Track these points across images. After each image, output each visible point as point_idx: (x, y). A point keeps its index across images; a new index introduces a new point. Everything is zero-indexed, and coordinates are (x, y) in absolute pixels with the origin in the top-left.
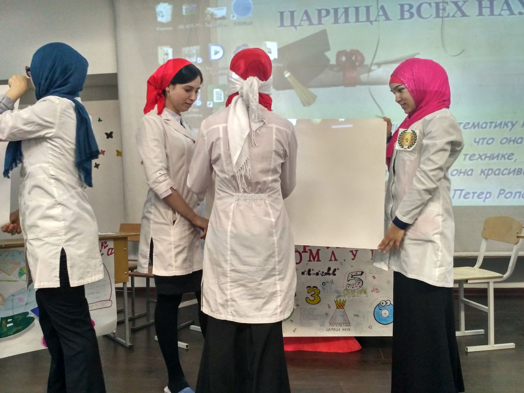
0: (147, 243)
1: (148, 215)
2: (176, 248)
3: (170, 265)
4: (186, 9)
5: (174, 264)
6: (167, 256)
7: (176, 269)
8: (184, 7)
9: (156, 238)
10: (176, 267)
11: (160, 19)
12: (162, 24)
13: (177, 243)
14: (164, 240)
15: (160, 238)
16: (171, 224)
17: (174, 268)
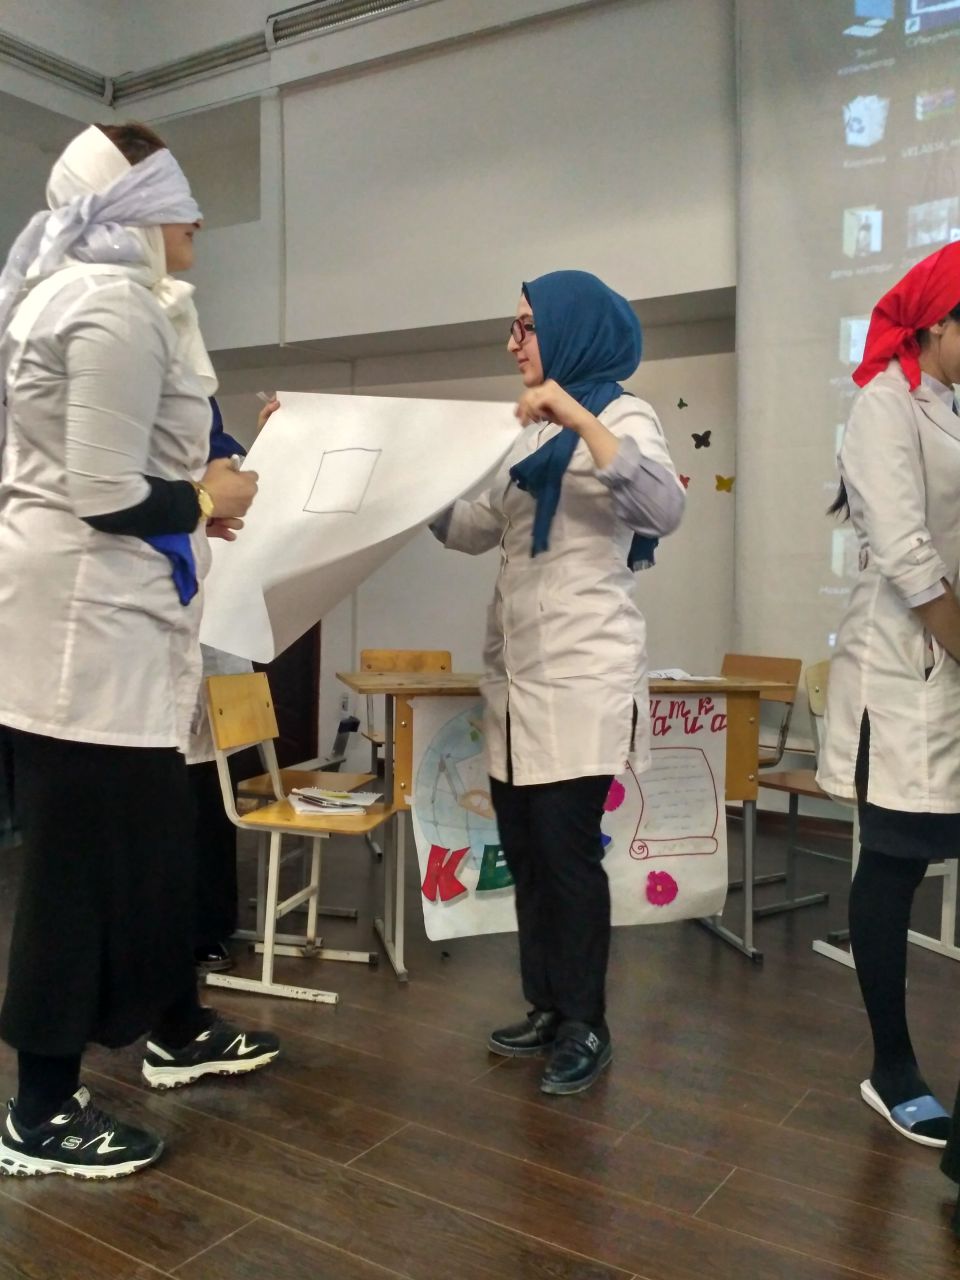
0: (854, 723)
1: (854, 649)
2: (931, 739)
3: (915, 783)
4: (924, 105)
5: (925, 781)
6: (908, 759)
7: (934, 795)
8: (920, 100)
9: (878, 711)
10: (932, 791)
11: (853, 138)
12: (859, 152)
13: (935, 728)
14: (899, 717)
15: (889, 712)
16: (919, 678)
17: (925, 794)
